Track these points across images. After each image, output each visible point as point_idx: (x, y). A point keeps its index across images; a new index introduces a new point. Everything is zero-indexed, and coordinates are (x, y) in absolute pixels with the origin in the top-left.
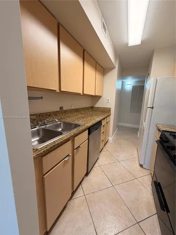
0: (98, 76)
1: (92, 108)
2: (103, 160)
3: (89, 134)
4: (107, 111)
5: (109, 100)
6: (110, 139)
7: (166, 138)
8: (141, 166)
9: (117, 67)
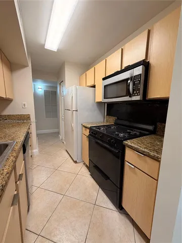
4: (23, 119)
5: (26, 105)
6: (36, 151)
8: (76, 162)
9: (30, 65)
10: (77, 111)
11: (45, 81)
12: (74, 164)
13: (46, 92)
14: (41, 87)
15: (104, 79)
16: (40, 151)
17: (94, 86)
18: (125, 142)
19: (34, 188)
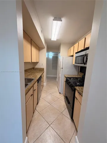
0: (37, 52)
1: (33, 68)
2: (43, 95)
3: (38, 83)
4: (42, 70)
5: (43, 64)
6: (45, 84)
7: (68, 80)
8: (60, 93)
9: (46, 47)
10: (62, 68)
11: (53, 52)
12: (59, 94)
13: (53, 57)
14: (51, 55)
15: (76, 53)
16: (47, 85)
17: (73, 56)
18: (76, 87)
19: (41, 98)
